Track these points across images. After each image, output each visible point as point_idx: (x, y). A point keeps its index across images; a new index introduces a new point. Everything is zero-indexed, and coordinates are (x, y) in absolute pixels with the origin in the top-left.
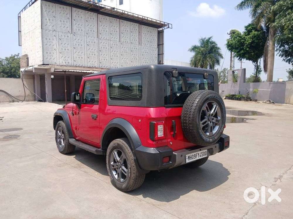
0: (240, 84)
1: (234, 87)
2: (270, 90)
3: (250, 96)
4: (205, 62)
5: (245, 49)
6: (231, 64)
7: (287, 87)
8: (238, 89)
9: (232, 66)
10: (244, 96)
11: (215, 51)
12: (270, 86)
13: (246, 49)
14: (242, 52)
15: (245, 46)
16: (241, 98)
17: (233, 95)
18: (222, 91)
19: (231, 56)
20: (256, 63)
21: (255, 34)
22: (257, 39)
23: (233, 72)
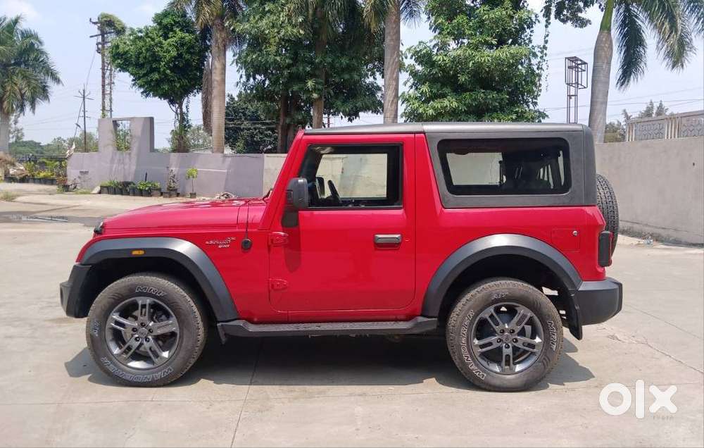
0: (139, 155)
1: (121, 162)
2: (226, 171)
3: (176, 185)
4: (8, 88)
5: (162, 70)
6: (103, 103)
7: (266, 166)
8: (134, 168)
9: (107, 108)
10: (158, 185)
11: (36, 59)
12: (224, 161)
13: (164, 71)
14: (156, 76)
15: (163, 64)
16: (150, 189)
17: (126, 184)
18: (81, 172)
19: (103, 81)
20: (177, 105)
21: (184, 38)
22: (188, 52)
23: (115, 123)
